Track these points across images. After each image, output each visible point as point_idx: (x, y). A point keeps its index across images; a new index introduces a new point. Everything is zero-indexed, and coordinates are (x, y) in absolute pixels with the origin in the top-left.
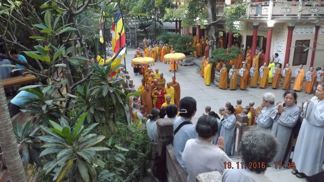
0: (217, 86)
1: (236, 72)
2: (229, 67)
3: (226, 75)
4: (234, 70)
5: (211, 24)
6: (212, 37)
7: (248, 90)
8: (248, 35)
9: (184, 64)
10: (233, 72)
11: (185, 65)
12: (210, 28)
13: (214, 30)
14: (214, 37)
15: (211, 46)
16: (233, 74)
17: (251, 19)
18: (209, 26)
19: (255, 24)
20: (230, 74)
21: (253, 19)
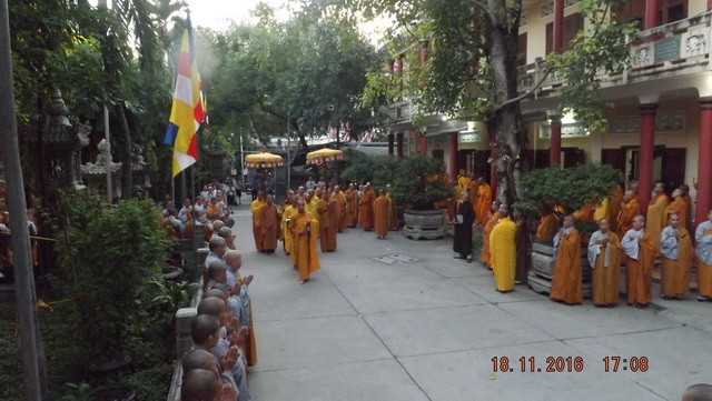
0: (545, 293)
1: (613, 242)
2: (586, 227)
3: (578, 255)
4: (606, 236)
5: (504, 107)
6: (509, 147)
7: (660, 309)
8: (605, 147)
9: (418, 235)
10: (604, 245)
11: (421, 239)
12: (501, 120)
13: (512, 126)
14: (513, 147)
15: (505, 174)
16: (603, 248)
17: (636, 80)
18: (499, 112)
19: (644, 101)
20: (595, 249)
21: (645, 79)
